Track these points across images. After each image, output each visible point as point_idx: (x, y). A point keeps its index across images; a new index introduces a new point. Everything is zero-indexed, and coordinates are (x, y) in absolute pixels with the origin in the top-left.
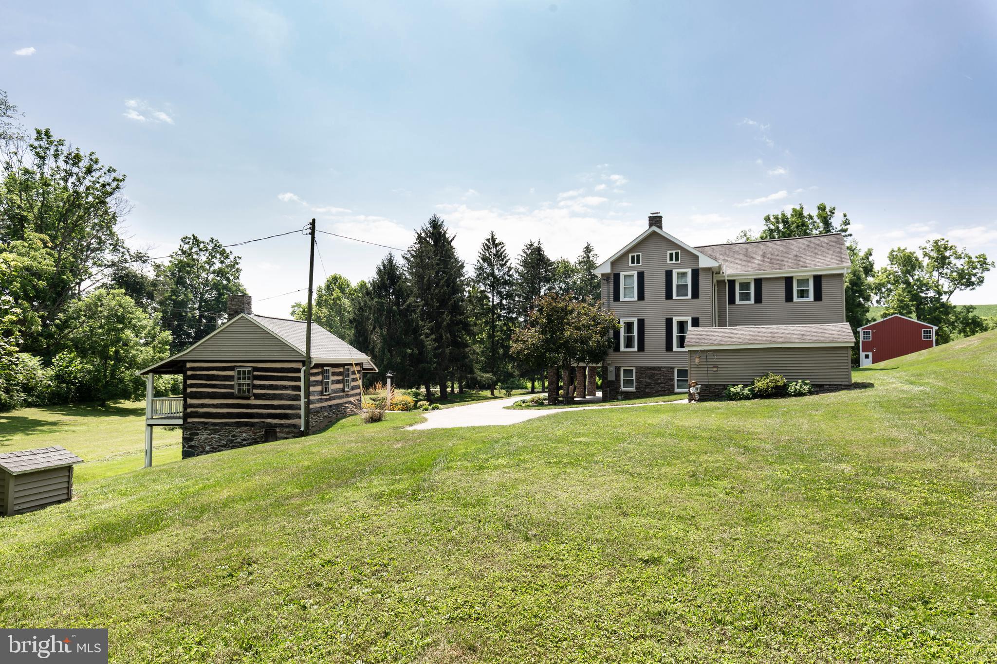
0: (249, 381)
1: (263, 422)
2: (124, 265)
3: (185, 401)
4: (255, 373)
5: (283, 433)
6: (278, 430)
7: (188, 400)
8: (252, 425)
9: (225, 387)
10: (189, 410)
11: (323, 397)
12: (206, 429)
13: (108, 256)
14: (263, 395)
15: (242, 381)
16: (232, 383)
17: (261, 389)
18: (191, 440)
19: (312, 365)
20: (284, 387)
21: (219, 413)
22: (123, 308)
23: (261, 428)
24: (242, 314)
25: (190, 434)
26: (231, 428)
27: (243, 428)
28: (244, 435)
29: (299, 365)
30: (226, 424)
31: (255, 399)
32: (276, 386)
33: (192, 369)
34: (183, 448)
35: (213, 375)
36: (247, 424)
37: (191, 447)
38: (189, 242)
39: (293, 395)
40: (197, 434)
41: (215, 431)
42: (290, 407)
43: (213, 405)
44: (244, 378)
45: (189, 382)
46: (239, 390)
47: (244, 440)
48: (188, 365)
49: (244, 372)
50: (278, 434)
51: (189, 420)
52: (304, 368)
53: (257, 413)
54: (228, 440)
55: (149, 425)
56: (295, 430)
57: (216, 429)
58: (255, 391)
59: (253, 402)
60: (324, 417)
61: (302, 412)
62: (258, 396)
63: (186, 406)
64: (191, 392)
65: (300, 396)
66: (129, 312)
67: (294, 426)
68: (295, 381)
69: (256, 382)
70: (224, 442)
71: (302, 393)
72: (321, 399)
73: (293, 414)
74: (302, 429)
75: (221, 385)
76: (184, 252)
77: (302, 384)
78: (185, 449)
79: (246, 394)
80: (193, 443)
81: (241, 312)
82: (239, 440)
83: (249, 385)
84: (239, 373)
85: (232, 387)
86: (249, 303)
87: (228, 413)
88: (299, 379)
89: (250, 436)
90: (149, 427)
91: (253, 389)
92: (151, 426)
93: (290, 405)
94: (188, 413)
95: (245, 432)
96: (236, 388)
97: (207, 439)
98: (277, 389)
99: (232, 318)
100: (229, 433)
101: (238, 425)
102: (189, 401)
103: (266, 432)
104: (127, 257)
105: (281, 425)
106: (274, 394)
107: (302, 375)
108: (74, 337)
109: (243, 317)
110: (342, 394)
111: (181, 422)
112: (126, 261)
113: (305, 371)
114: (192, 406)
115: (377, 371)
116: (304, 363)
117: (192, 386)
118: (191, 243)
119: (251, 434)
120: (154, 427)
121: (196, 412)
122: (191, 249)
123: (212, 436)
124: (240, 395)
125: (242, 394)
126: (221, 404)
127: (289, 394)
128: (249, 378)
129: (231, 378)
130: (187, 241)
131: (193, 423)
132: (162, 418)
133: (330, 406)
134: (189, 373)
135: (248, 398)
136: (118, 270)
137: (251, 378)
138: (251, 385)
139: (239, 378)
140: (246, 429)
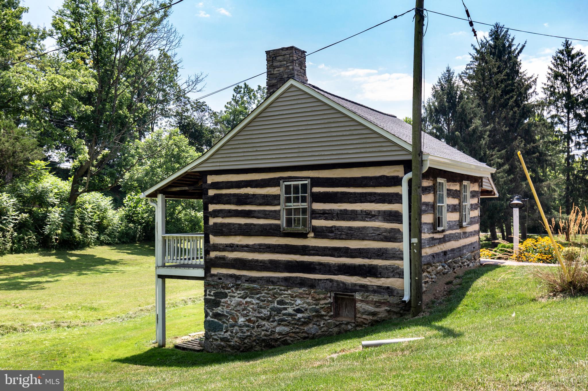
0: (305, 205)
1: (331, 281)
2: (186, 114)
3: (207, 240)
4: (316, 190)
5: (367, 303)
6: (358, 296)
7: (211, 236)
8: (312, 284)
9: (266, 215)
10: (213, 254)
11: (437, 236)
12: (237, 287)
13: (172, 106)
14: (331, 230)
15: (293, 205)
16: (277, 208)
17: (326, 219)
18: (217, 304)
19: (425, 169)
20: (368, 215)
21: (257, 261)
22: (179, 147)
23: (328, 290)
24: (291, 82)
25: (215, 295)
26: (277, 289)
27: (296, 289)
28: (299, 301)
29: (397, 171)
30: (269, 281)
31: (316, 237)
32: (354, 212)
33: (216, 185)
34: (206, 316)
35: (247, 196)
36: (302, 283)
37: (216, 315)
38: (240, 91)
39: (386, 230)
40: (225, 296)
41: (252, 292)
42: (380, 254)
43: (247, 246)
44: (296, 200)
45: (212, 207)
46: (289, 222)
47: (298, 311)
48: (211, 179)
49: (296, 187)
50: (358, 305)
51: (214, 271)
52: (410, 175)
53: (320, 264)
54: (273, 309)
55: (159, 276)
56: (391, 299)
57: (254, 289)
58: (316, 223)
59: (312, 242)
60: (438, 273)
61: (405, 265)
62: (320, 233)
63: (208, 248)
64: (215, 224)
65: (399, 232)
66: (183, 151)
67: (389, 290)
68: (390, 202)
69: (318, 206)
70: (265, 312)
71: (405, 227)
72: (433, 239)
73: (386, 268)
74: (406, 298)
75: (259, 211)
76: (237, 102)
77: (404, 208)
78: (209, 318)
79: (300, 228)
80: (219, 310)
81: (288, 78)
82: (290, 310)
83: (304, 211)
84: (288, 187)
85: (276, 215)
86: (302, 65)
87: (271, 262)
88: (397, 198)
89: (309, 304)
90: (160, 280)
91: (313, 218)
92: (162, 277)
93: (380, 250)
94: (211, 259)
95: (301, 296)
96: (284, 216)
97: (239, 304)
98: (354, 219)
99: (274, 92)
100: (274, 296)
101: (289, 283)
102: (214, 240)
103: (336, 298)
104: (189, 106)
105: (364, 288)
106: (350, 228)
107: (404, 190)
108: (138, 178)
109: (292, 86)
110: (458, 231)
111: (201, 273)
112: (187, 110)
113: (410, 181)
114: (217, 248)
115: (497, 195)
116: (407, 166)
117: (216, 214)
118: (242, 92)
119: (310, 300)
120: (167, 280)
121: (223, 258)
122: (242, 98)
123: (248, 299)
124: (289, 230)
125: (294, 228)
126: (260, 245)
127: (378, 229)
128: (304, 200)
129: (273, 200)
130: (239, 90)
131: (220, 277)
132: (176, 266)
133: (445, 253)
134: (211, 192)
135: (304, 236)
136: (181, 119)
137: (309, 199)
138: (309, 212)
139: (288, 200)
140: (301, 291)
